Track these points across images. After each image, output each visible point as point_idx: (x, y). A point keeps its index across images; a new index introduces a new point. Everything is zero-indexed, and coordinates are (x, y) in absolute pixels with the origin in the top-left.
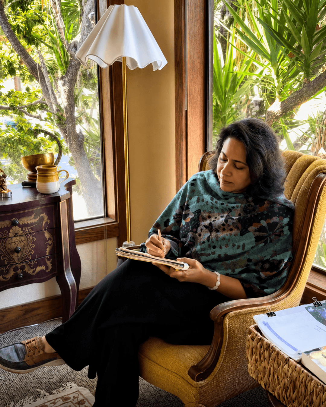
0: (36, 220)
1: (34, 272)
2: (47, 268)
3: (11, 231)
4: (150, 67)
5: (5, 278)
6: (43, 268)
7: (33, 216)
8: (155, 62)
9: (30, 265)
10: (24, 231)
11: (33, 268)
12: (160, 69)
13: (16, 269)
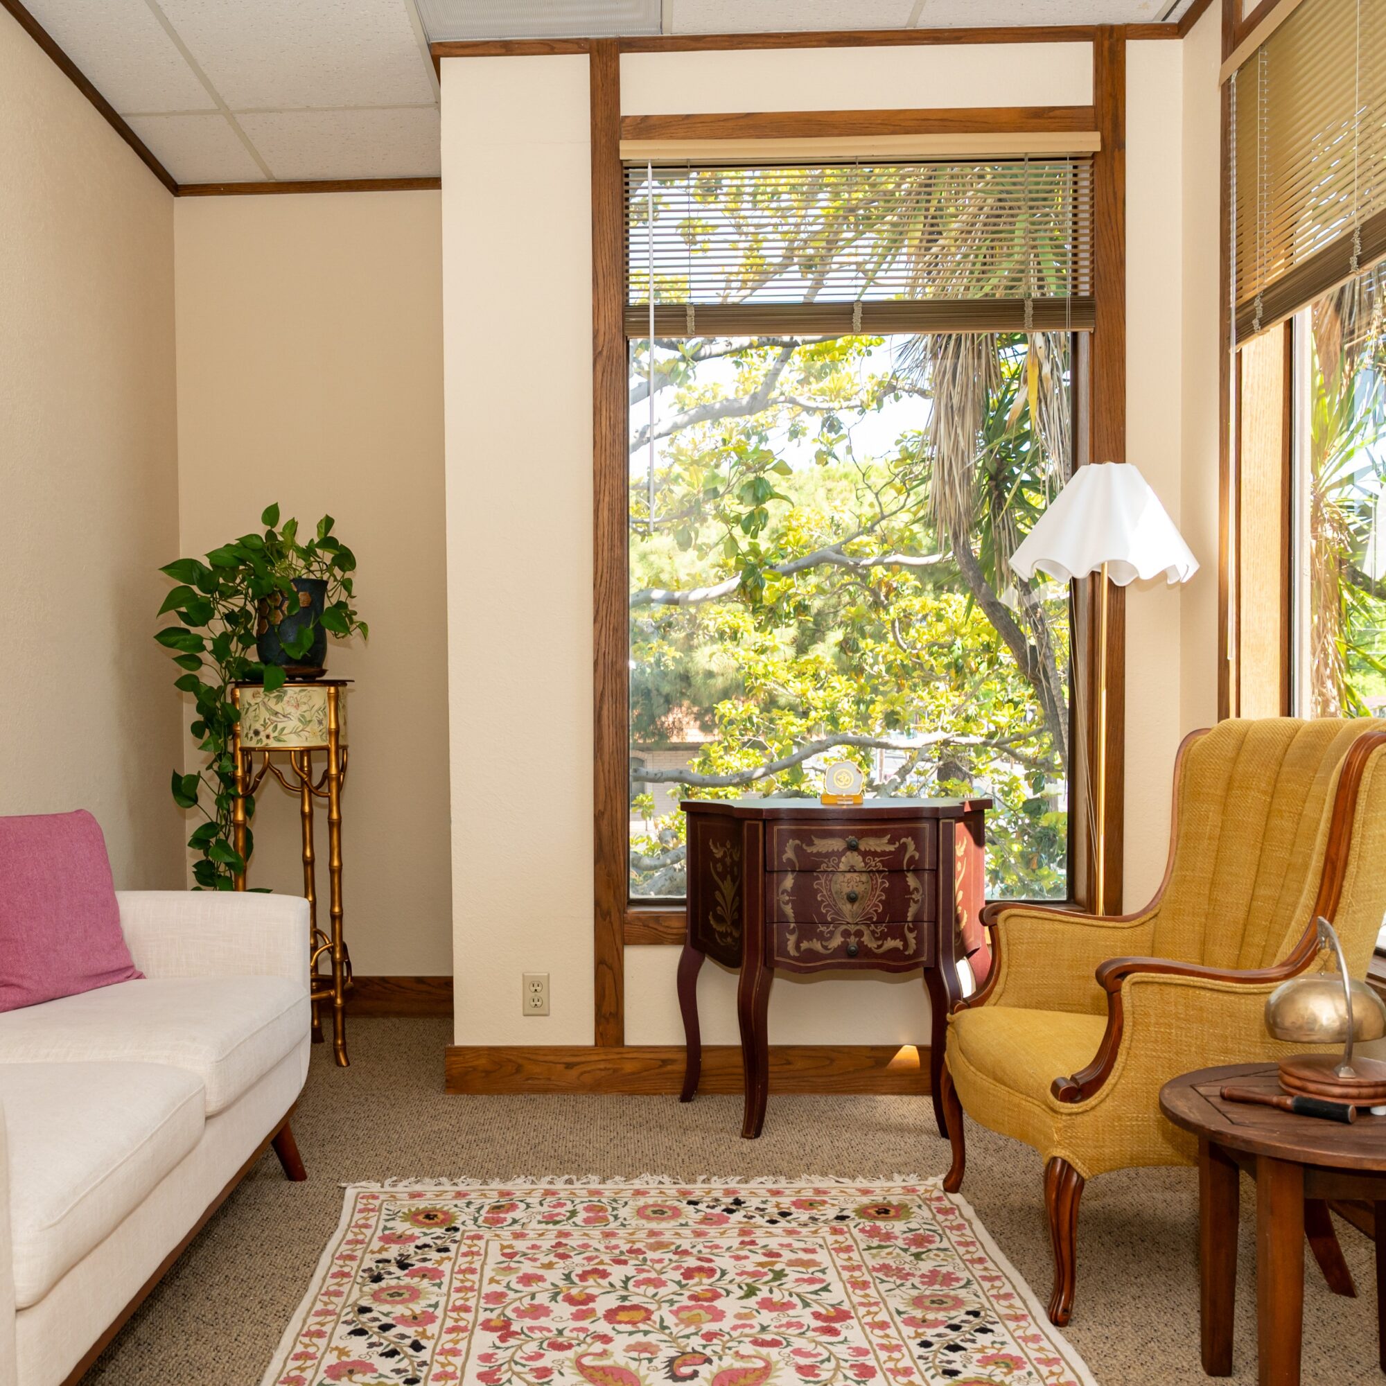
0: (892, 848)
1: (879, 947)
2: (906, 945)
3: (843, 859)
4: (1163, 575)
5: (825, 948)
6: (898, 943)
7: (885, 840)
8: (1174, 567)
9: (873, 932)
10: (866, 864)
11: (878, 939)
12: (1185, 581)
13: (846, 934)
